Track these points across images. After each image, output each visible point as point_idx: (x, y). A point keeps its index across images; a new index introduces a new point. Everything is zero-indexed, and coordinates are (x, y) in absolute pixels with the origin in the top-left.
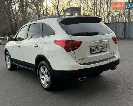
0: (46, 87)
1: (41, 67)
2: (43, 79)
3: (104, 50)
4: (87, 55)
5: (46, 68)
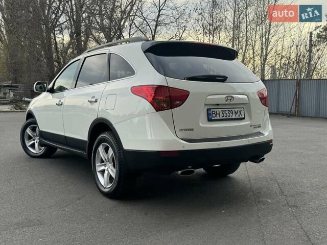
0: (106, 190)
1: (101, 146)
2: (103, 172)
3: (237, 115)
4: (200, 121)
5: (110, 149)
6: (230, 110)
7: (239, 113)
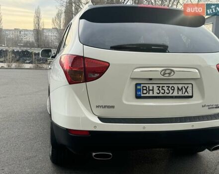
3: (180, 93)
6: (171, 86)
7: (184, 90)
